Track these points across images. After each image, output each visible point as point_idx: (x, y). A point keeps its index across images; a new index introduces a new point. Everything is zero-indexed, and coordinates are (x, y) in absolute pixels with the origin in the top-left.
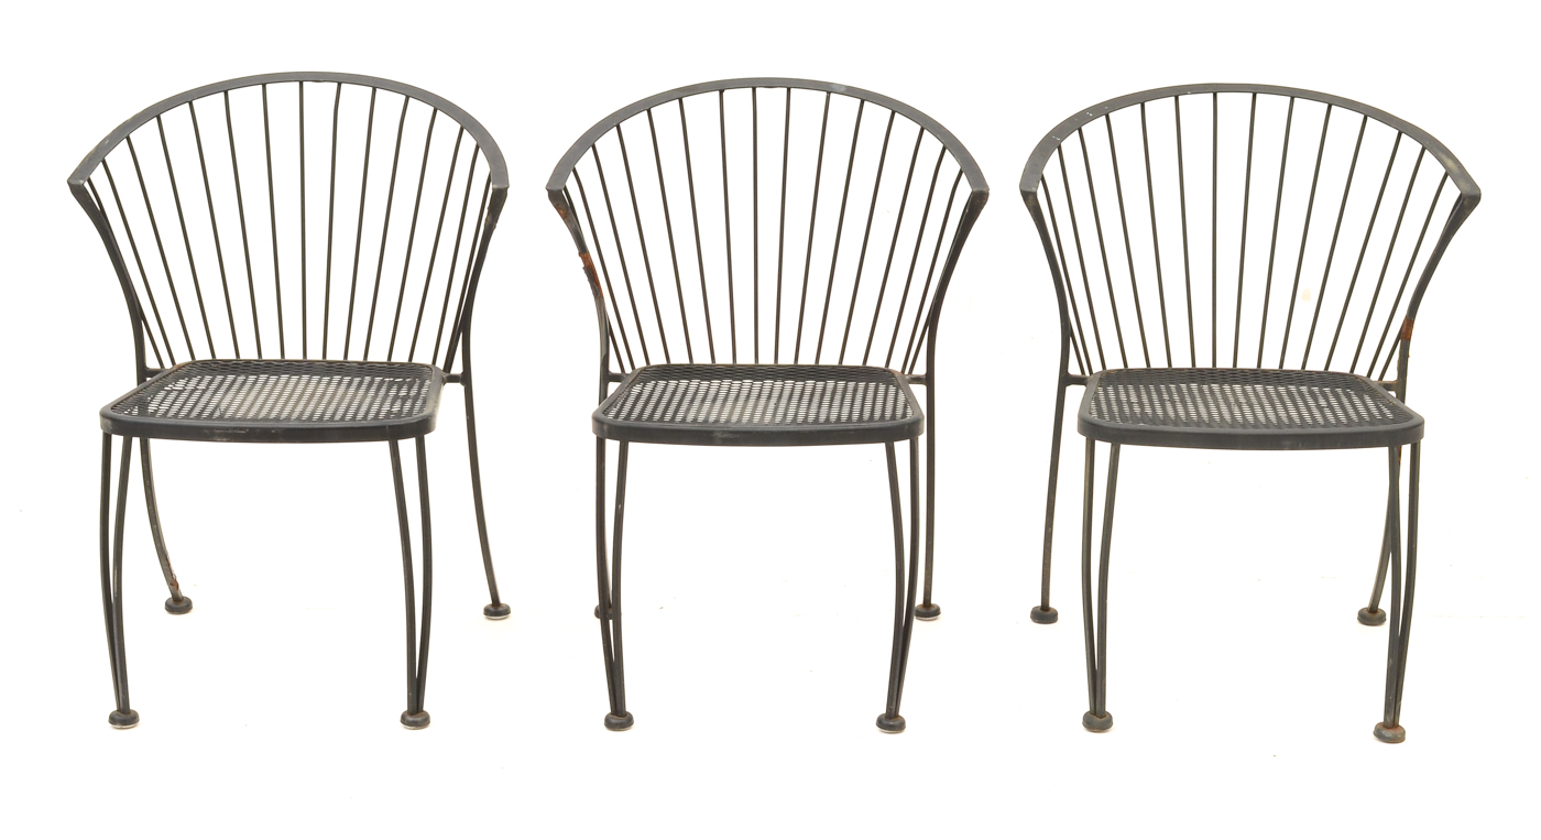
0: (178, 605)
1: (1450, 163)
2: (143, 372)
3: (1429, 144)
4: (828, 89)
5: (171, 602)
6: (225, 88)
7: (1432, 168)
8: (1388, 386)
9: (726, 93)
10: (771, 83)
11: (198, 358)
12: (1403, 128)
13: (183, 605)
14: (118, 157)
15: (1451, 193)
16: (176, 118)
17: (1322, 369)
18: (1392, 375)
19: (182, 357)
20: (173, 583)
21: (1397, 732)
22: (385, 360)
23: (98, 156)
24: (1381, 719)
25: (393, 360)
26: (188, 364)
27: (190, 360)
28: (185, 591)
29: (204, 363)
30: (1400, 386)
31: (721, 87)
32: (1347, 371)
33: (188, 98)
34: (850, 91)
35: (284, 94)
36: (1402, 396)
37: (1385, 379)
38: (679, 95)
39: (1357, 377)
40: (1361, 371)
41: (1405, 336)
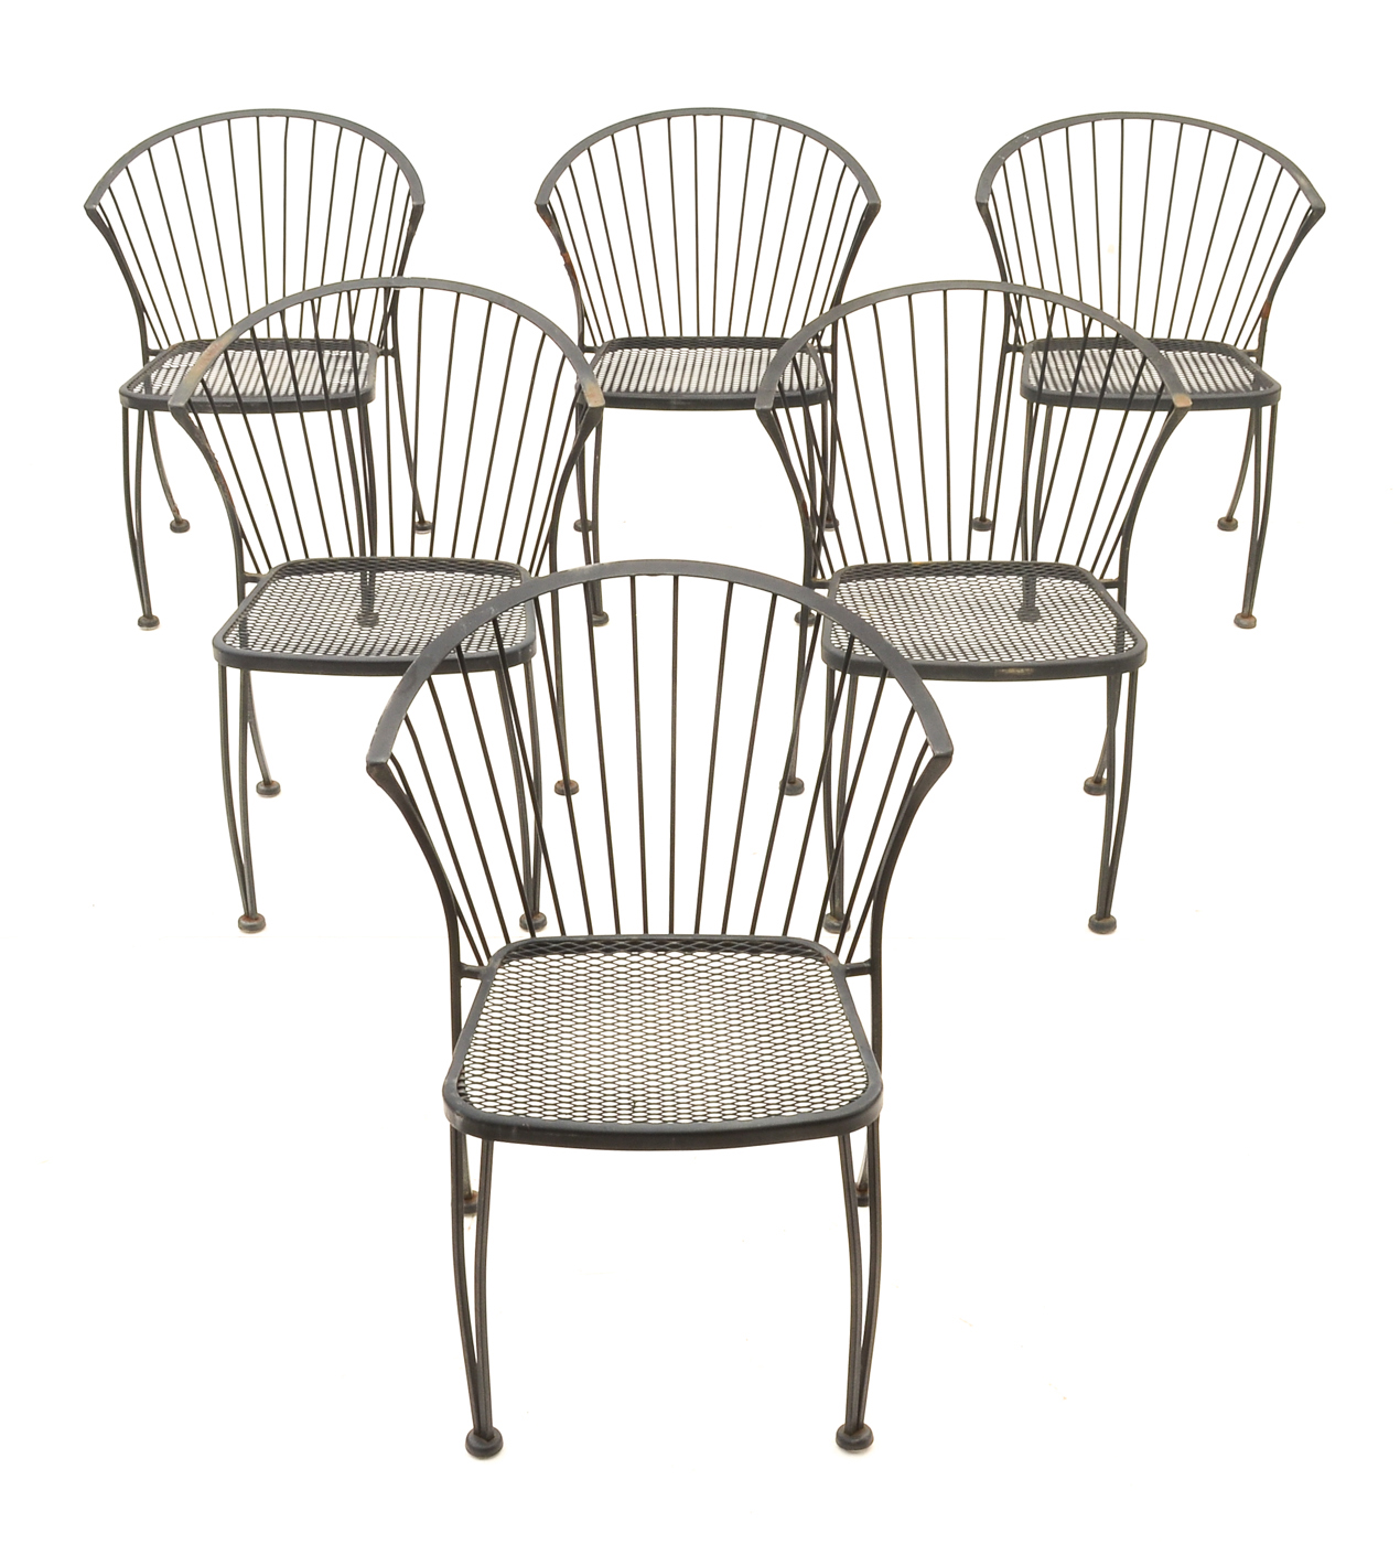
0: (180, 526)
1: (1302, 181)
2: (146, 352)
3: (1286, 164)
4: (753, 116)
5: (174, 524)
6: (198, 124)
7: (1288, 184)
8: (1251, 354)
9: (672, 120)
10: (708, 112)
11: (187, 339)
12: (1267, 151)
13: (183, 525)
14: (120, 184)
15: (1303, 205)
16: (163, 150)
17: (1200, 339)
18: (1253, 345)
19: (176, 339)
20: (175, 511)
21: (1252, 620)
22: (331, 337)
23: (104, 185)
24: (1240, 611)
25: (337, 337)
26: (180, 344)
27: (181, 341)
28: (183, 515)
29: (192, 342)
30: (1259, 353)
31: (668, 115)
32: (1220, 341)
33: (171, 133)
34: (770, 119)
35: (244, 127)
36: (1260, 362)
37: (1248, 348)
38: (636, 122)
39: (1227, 345)
40: (1230, 341)
41: (1265, 314)
